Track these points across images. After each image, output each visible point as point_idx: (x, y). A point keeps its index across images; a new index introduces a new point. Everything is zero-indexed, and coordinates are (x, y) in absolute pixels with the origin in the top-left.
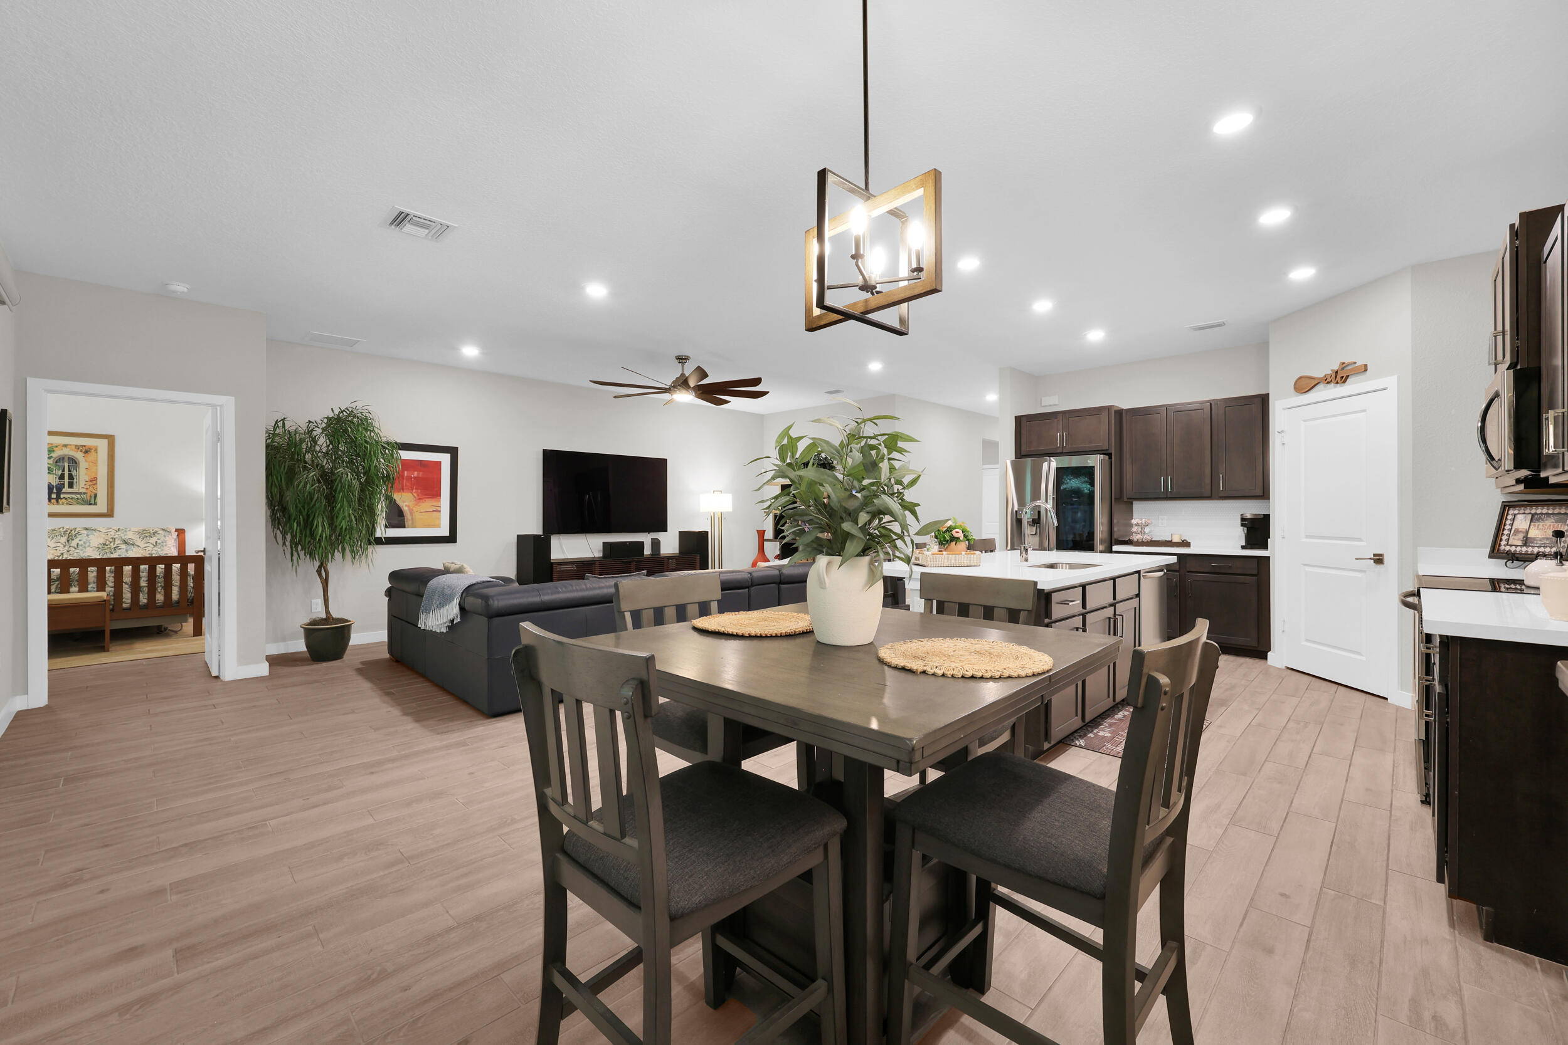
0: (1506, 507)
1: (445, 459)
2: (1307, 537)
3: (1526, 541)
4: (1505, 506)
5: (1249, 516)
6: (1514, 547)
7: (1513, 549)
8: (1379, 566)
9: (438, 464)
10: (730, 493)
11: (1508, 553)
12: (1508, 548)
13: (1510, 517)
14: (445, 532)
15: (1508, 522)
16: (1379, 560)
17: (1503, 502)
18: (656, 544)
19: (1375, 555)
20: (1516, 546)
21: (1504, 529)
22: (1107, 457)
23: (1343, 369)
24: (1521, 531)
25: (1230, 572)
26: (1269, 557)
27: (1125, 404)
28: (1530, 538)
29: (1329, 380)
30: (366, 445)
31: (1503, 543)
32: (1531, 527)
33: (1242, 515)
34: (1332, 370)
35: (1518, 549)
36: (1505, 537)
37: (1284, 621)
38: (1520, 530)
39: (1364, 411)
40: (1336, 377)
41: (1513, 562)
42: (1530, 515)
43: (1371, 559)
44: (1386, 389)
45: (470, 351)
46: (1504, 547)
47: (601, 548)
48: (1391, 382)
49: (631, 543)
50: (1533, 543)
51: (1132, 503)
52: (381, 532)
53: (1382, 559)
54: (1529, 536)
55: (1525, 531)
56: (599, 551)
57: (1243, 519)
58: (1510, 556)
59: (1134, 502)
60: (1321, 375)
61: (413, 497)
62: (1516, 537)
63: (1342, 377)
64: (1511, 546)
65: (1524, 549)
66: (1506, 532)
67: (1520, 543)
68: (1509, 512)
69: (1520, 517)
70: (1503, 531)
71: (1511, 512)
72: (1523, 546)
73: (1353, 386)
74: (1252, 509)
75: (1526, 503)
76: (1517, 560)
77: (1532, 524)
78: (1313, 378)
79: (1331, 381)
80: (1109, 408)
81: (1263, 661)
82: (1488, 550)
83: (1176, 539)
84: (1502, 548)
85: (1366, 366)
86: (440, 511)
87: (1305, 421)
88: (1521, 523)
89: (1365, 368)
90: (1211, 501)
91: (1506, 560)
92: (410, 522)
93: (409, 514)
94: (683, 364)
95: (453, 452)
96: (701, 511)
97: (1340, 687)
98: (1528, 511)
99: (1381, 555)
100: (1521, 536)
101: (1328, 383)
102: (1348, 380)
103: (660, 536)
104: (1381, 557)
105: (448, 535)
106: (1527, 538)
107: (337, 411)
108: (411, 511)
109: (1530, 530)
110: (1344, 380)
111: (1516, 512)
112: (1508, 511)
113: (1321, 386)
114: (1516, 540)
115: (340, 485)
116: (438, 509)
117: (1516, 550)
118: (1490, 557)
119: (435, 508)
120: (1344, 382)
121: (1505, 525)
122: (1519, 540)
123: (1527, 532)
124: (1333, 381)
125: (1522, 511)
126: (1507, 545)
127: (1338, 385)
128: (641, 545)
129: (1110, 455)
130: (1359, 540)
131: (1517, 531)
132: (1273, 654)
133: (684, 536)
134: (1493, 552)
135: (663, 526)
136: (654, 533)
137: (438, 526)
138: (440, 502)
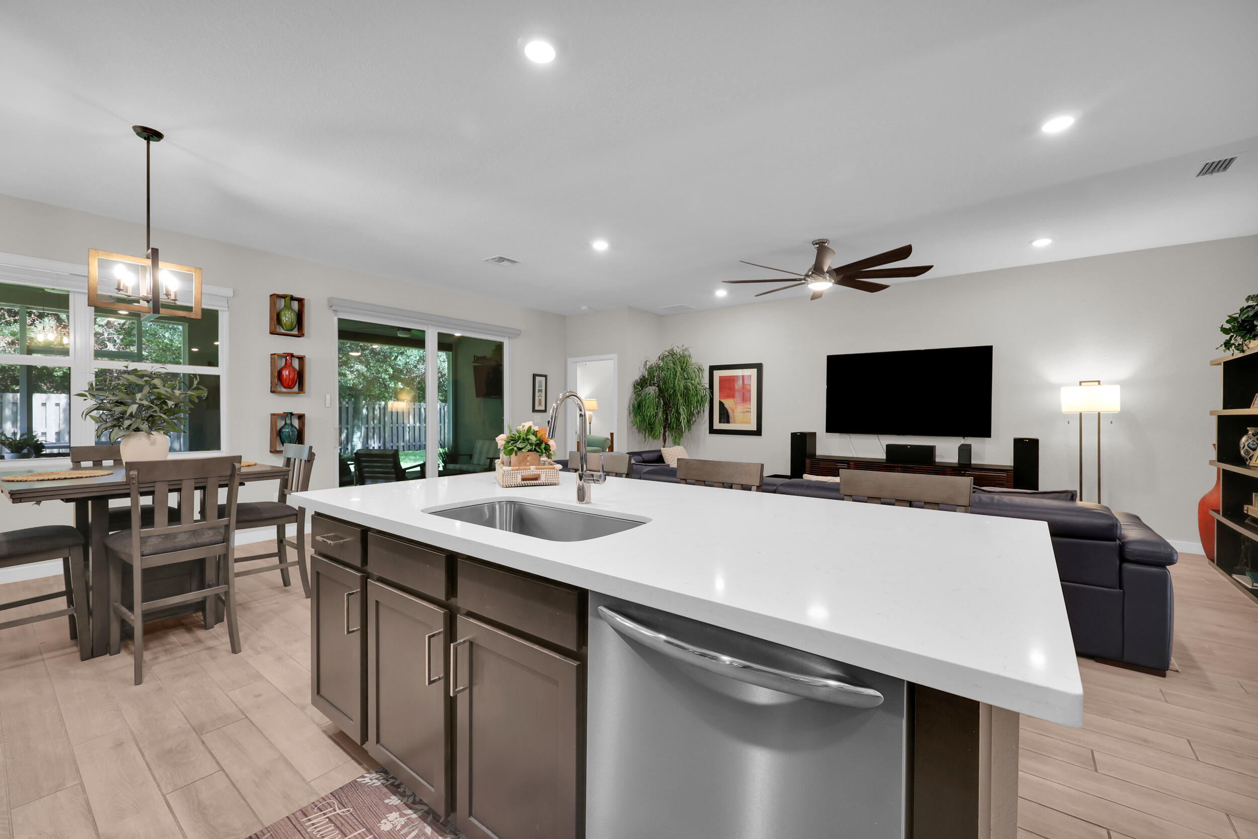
1: (753, 372)
9: (750, 377)
14: (753, 427)
18: (965, 451)
49: (911, 446)
61: (735, 403)
92: (732, 420)
95: (759, 367)
103: (976, 444)
105: (753, 430)
108: (733, 412)
116: (750, 410)
119: (747, 410)
128: (931, 450)
135: (984, 430)
136: (966, 438)
137: (750, 423)
138: (751, 405)
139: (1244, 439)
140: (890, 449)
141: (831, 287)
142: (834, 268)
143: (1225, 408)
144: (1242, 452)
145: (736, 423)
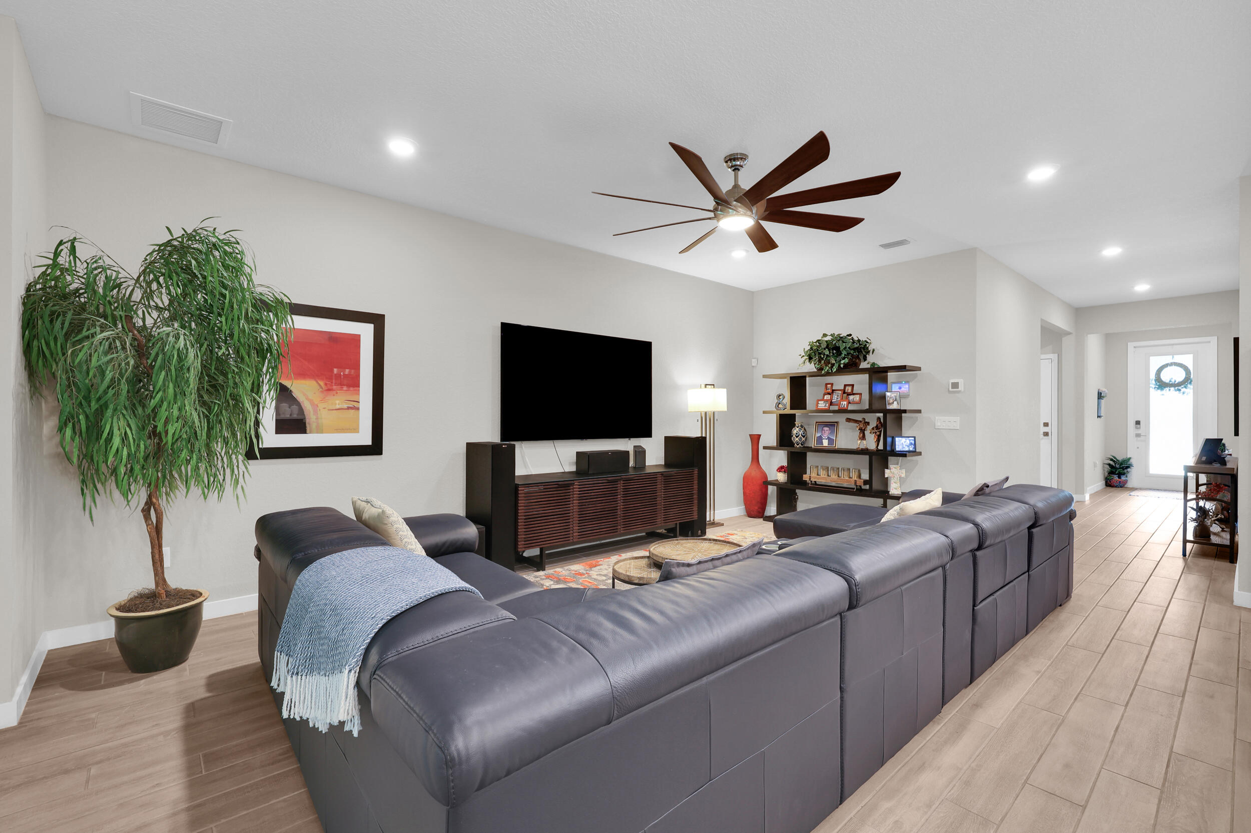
1: (366, 331)
9: (355, 340)
14: (365, 438)
18: (640, 453)
30: (224, 291)
47: (574, 458)
49: (611, 452)
52: (270, 438)
56: (570, 464)
61: (318, 387)
86: (358, 409)
92: (314, 426)
93: (312, 412)
94: (736, 169)
95: (377, 321)
96: (690, 410)
103: (643, 442)
105: (371, 444)
107: (178, 233)
108: (315, 407)
115: (160, 356)
116: (355, 404)
119: (351, 404)
128: (626, 455)
133: (672, 443)
135: (648, 430)
136: (631, 439)
137: (356, 430)
138: (359, 395)
139: (795, 430)
140: (588, 457)
143: (791, 409)
144: (796, 439)
145: (322, 433)
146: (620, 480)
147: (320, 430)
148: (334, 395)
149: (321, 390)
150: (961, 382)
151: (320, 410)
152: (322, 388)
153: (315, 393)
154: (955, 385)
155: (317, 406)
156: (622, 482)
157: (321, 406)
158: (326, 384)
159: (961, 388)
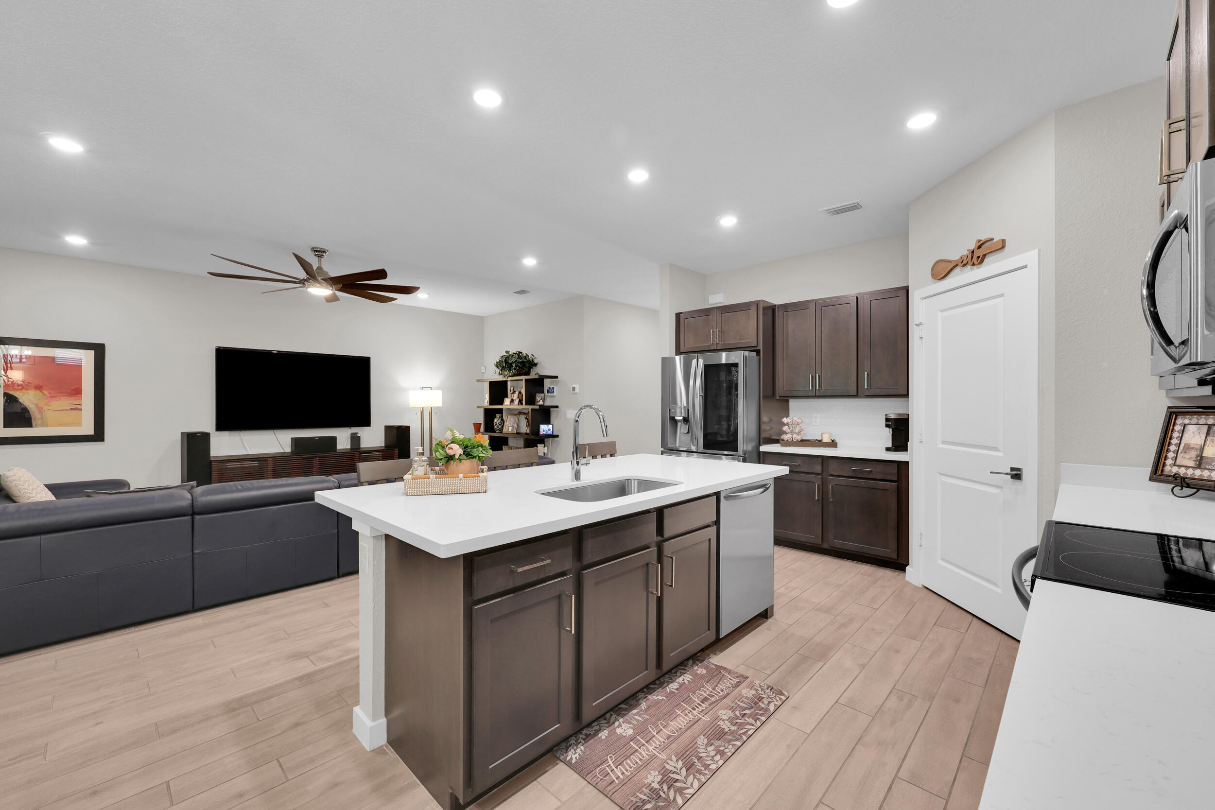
0: (1173, 414)
1: (87, 358)
2: (944, 442)
3: (1201, 461)
4: (1171, 413)
5: (893, 416)
6: (1183, 468)
7: (1182, 471)
8: (1017, 482)
9: (78, 361)
10: (440, 389)
11: (1175, 477)
12: (1175, 470)
13: (1178, 428)
14: (90, 431)
15: (1176, 435)
16: (1016, 475)
17: (1169, 407)
18: (355, 439)
19: (1012, 469)
20: (1187, 467)
21: (1170, 444)
22: (755, 354)
23: (979, 247)
24: (1193, 448)
25: (871, 476)
26: (908, 462)
27: (777, 300)
28: (1206, 458)
29: (965, 262)
31: (1169, 462)
32: (1208, 442)
33: (886, 415)
34: (968, 250)
35: (1190, 472)
36: (1171, 455)
37: (921, 534)
38: (1192, 446)
39: (1002, 295)
40: (972, 258)
41: (1182, 489)
42: (1206, 427)
43: (1007, 474)
44: (1026, 267)
45: (76, 240)
46: (1170, 469)
48: (1031, 257)
49: (319, 438)
50: (1211, 464)
51: (788, 401)
53: (1020, 474)
54: (1204, 455)
55: (1198, 447)
57: (887, 420)
58: (1179, 480)
59: (790, 400)
60: (955, 256)
61: (43, 395)
62: (1187, 456)
63: (979, 257)
64: (1180, 466)
65: (1198, 473)
66: (1173, 448)
67: (1192, 464)
68: (1177, 421)
69: (1191, 429)
70: (1169, 446)
71: (1180, 421)
72: (1197, 468)
73: (992, 265)
74: (893, 408)
75: (1201, 410)
76: (1188, 486)
77: (1209, 438)
78: (950, 262)
79: (968, 262)
80: (757, 303)
81: (902, 575)
82: (1148, 470)
83: (826, 439)
84: (1167, 469)
85: (1004, 241)
86: (81, 410)
87: (942, 311)
88: (1194, 436)
89: (1003, 244)
90: (857, 399)
91: (1173, 486)
92: (39, 422)
93: (37, 413)
94: (320, 257)
95: (99, 350)
96: (411, 406)
97: (975, 618)
98: (1202, 420)
99: (1019, 469)
100: (1193, 454)
101: (965, 265)
102: (985, 260)
103: (362, 432)
104: (1019, 472)
105: (93, 434)
106: (1202, 457)
108: (40, 410)
109: (1206, 448)
110: (981, 260)
111: (1186, 421)
112: (1176, 419)
113: (957, 270)
114: (1187, 460)
116: (79, 407)
117: (1186, 473)
118: (1150, 480)
119: (74, 407)
120: (981, 262)
121: (1171, 439)
122: (1190, 459)
123: (1202, 449)
124: (969, 262)
125: (1194, 421)
126: (1175, 465)
127: (975, 267)
128: (333, 440)
129: (758, 352)
130: (995, 449)
131: (1188, 448)
132: (910, 569)
133: (390, 431)
134: (1155, 474)
135: (365, 421)
136: (352, 428)
137: (79, 424)
138: (81, 400)
139: (496, 420)
140: (296, 442)
141: (330, 294)
142: (333, 276)
143: (490, 405)
144: (495, 427)
145: (47, 427)
146: (316, 457)
147: (44, 424)
148: (57, 401)
149: (45, 397)
150: (577, 386)
151: (44, 411)
152: (46, 396)
153: (40, 399)
154: (574, 389)
155: (42, 408)
156: (317, 459)
157: (45, 408)
158: (50, 393)
159: (577, 390)
